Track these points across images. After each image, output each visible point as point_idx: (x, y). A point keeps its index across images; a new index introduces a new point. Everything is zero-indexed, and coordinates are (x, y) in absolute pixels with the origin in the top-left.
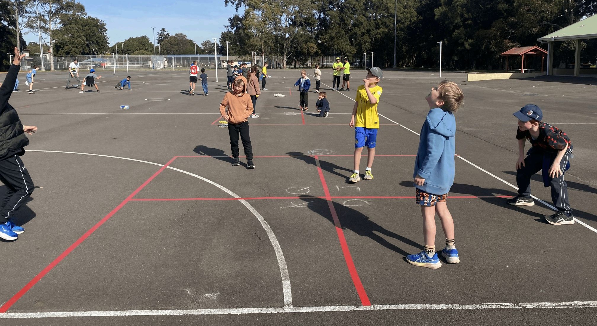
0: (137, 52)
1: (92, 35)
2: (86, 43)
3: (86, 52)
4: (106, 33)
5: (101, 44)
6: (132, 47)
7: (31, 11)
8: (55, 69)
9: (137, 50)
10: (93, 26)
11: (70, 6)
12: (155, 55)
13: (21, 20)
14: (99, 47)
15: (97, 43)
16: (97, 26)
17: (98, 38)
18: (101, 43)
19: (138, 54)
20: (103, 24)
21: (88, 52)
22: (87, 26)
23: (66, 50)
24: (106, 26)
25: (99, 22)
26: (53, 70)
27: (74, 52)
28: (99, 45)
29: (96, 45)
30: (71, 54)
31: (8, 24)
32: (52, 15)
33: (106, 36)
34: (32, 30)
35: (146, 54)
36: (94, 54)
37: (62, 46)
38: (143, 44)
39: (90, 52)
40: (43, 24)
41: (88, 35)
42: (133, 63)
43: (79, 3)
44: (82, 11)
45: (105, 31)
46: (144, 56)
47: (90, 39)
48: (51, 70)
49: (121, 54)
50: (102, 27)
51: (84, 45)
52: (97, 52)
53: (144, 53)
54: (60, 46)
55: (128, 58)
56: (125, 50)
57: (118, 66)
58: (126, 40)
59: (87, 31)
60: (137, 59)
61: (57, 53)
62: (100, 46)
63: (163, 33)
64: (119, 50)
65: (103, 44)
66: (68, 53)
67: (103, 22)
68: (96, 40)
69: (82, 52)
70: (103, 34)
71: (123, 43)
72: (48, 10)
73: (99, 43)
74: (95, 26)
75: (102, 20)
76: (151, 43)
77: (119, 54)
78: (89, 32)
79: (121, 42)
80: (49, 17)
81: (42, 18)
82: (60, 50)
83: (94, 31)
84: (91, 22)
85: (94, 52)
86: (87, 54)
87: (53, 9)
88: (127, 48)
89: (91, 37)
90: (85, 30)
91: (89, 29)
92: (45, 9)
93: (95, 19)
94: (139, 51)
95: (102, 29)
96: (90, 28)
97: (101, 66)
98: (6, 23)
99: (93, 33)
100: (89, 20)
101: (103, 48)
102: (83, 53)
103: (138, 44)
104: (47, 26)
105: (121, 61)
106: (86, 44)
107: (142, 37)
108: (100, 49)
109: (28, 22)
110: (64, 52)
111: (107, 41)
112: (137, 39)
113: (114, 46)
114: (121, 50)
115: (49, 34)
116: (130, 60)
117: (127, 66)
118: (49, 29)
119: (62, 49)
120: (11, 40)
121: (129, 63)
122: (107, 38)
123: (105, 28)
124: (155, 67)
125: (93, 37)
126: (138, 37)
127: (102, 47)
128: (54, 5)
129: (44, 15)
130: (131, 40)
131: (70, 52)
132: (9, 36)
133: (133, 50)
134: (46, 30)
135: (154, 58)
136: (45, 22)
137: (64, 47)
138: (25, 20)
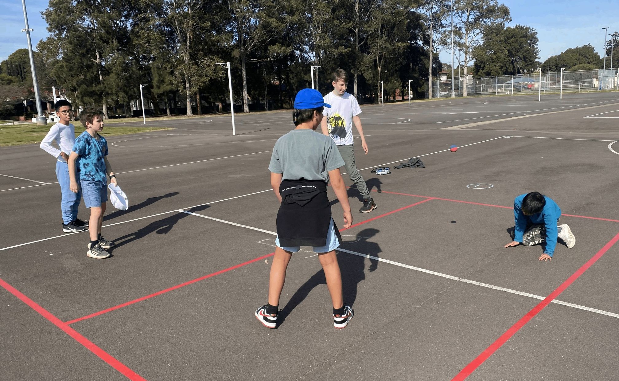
0: (576, 66)
1: (519, 48)
2: (511, 59)
3: (509, 71)
4: (537, 45)
5: (529, 60)
6: (570, 61)
7: (447, 24)
8: (468, 94)
9: (576, 64)
10: (521, 37)
11: (491, 11)
12: (605, 69)
13: (435, 36)
14: (526, 64)
15: (525, 59)
16: (526, 36)
17: (526, 51)
18: (529, 58)
19: (578, 69)
20: (534, 33)
21: (512, 71)
22: (514, 37)
23: (486, 70)
24: (537, 36)
25: (529, 30)
26: (465, 96)
27: (496, 71)
28: (526, 61)
29: (523, 61)
30: (492, 74)
31: (423, 44)
32: (470, 26)
33: (536, 49)
34: (445, 47)
35: (590, 69)
36: (519, 73)
37: (482, 66)
38: (585, 56)
39: (515, 70)
40: (458, 39)
41: (514, 49)
42: (569, 83)
43: (503, 5)
44: (506, 16)
45: (536, 43)
46: (586, 72)
47: (515, 54)
48: (463, 96)
49: (554, 71)
50: (533, 38)
51: (508, 62)
52: (523, 71)
53: (586, 68)
54: (480, 66)
55: (563, 76)
56: (560, 66)
57: (548, 88)
58: (562, 53)
59: (513, 44)
60: (575, 76)
61: (477, 74)
62: (528, 62)
63: (615, 39)
64: (553, 66)
65: (532, 59)
66: (488, 74)
67: (534, 30)
68: (524, 54)
69: (504, 71)
70: (533, 46)
71: (558, 56)
72: (466, 20)
73: (527, 58)
74: (524, 37)
75: (533, 29)
76: (597, 53)
77: (552, 71)
78: (516, 44)
79: (556, 56)
80: (466, 28)
81: (457, 32)
82: (480, 70)
83: (522, 43)
84: (519, 32)
85: (520, 70)
86: (511, 73)
87: (470, 17)
88: (563, 63)
89: (518, 52)
90: (510, 44)
91: (515, 40)
92: (461, 18)
93: (525, 27)
94: (579, 65)
95: (532, 40)
96: (517, 40)
97: (526, 88)
98: (420, 43)
99: (521, 45)
100: (517, 30)
101: (531, 65)
102: (506, 73)
103: (578, 56)
104: (463, 41)
105: (554, 80)
106: (510, 62)
107: (585, 47)
108: (527, 66)
109: (441, 38)
110: (484, 73)
111: (537, 55)
112: (577, 50)
113: (546, 62)
114: (555, 66)
115: (464, 50)
116: (565, 78)
117: (561, 86)
118: (465, 43)
119: (483, 70)
120: (424, 62)
121: (564, 82)
122: (538, 51)
123: (536, 38)
124: (602, 86)
125: (520, 51)
126: (579, 47)
127: (530, 63)
128: (472, 13)
129: (460, 28)
130: (570, 51)
131: (491, 73)
132: (422, 57)
133: (571, 64)
134: (461, 46)
135: (603, 73)
136: (460, 36)
137: (484, 66)
138: (439, 35)
